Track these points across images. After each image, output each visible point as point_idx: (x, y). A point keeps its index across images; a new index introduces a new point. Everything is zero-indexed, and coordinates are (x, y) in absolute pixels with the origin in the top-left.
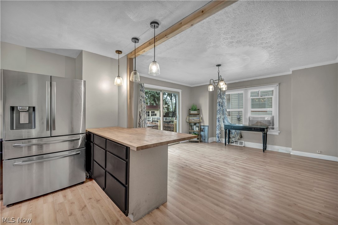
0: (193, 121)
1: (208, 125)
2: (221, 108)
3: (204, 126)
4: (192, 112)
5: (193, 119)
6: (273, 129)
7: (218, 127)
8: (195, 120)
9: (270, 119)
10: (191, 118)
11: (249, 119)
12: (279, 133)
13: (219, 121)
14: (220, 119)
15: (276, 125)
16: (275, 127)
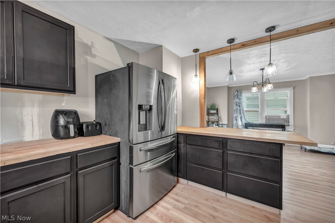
0: (212, 120)
1: (226, 123)
2: (238, 107)
3: (222, 124)
4: (212, 112)
5: (213, 119)
6: (289, 125)
7: (235, 125)
8: (214, 119)
9: (285, 117)
10: (211, 117)
11: (266, 117)
12: (294, 129)
13: (236, 120)
14: (237, 118)
15: (291, 122)
16: (290, 124)
